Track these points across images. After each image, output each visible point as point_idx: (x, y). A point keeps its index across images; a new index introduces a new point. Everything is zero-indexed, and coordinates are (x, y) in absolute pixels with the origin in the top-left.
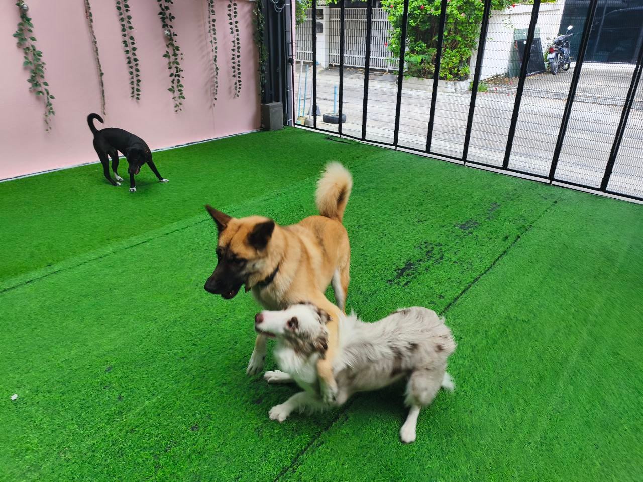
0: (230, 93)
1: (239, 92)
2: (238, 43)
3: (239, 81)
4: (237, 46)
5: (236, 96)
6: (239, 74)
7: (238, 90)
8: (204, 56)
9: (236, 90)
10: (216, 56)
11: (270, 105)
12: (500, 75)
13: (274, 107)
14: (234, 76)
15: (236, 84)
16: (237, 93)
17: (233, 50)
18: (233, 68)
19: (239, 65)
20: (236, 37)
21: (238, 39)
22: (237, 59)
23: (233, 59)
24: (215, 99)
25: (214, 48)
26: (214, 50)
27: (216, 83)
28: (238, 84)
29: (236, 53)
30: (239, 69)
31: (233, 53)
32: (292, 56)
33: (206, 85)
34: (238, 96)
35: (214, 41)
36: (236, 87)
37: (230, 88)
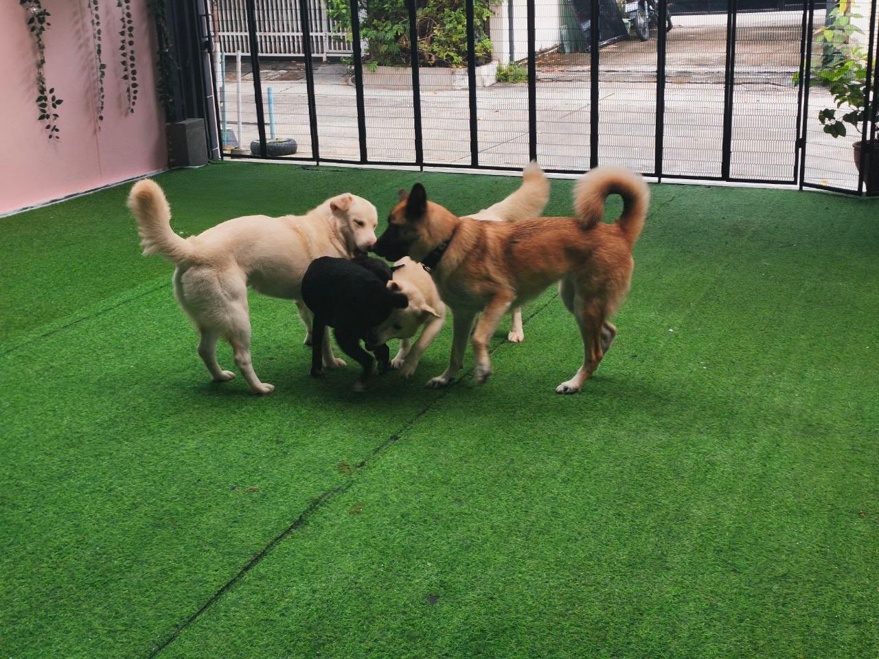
0: (120, 106)
1: (134, 103)
2: (130, 22)
3: (135, 85)
4: (128, 26)
5: (129, 111)
6: (134, 72)
7: (132, 100)
8: (80, 47)
9: (130, 101)
10: (99, 46)
11: (187, 122)
12: (547, 50)
13: (192, 126)
14: (126, 77)
15: (128, 90)
16: (132, 107)
17: (122, 33)
18: (124, 63)
19: (132, 59)
20: (126, 11)
21: (129, 15)
22: (128, 48)
23: (123, 48)
24: (101, 118)
25: (96, 32)
26: (97, 35)
27: (102, 89)
28: (132, 90)
29: (128, 39)
30: (132, 65)
31: (122, 38)
32: (209, 36)
33: (87, 92)
34: (132, 111)
35: (96, 21)
36: (129, 96)
37: (119, 97)
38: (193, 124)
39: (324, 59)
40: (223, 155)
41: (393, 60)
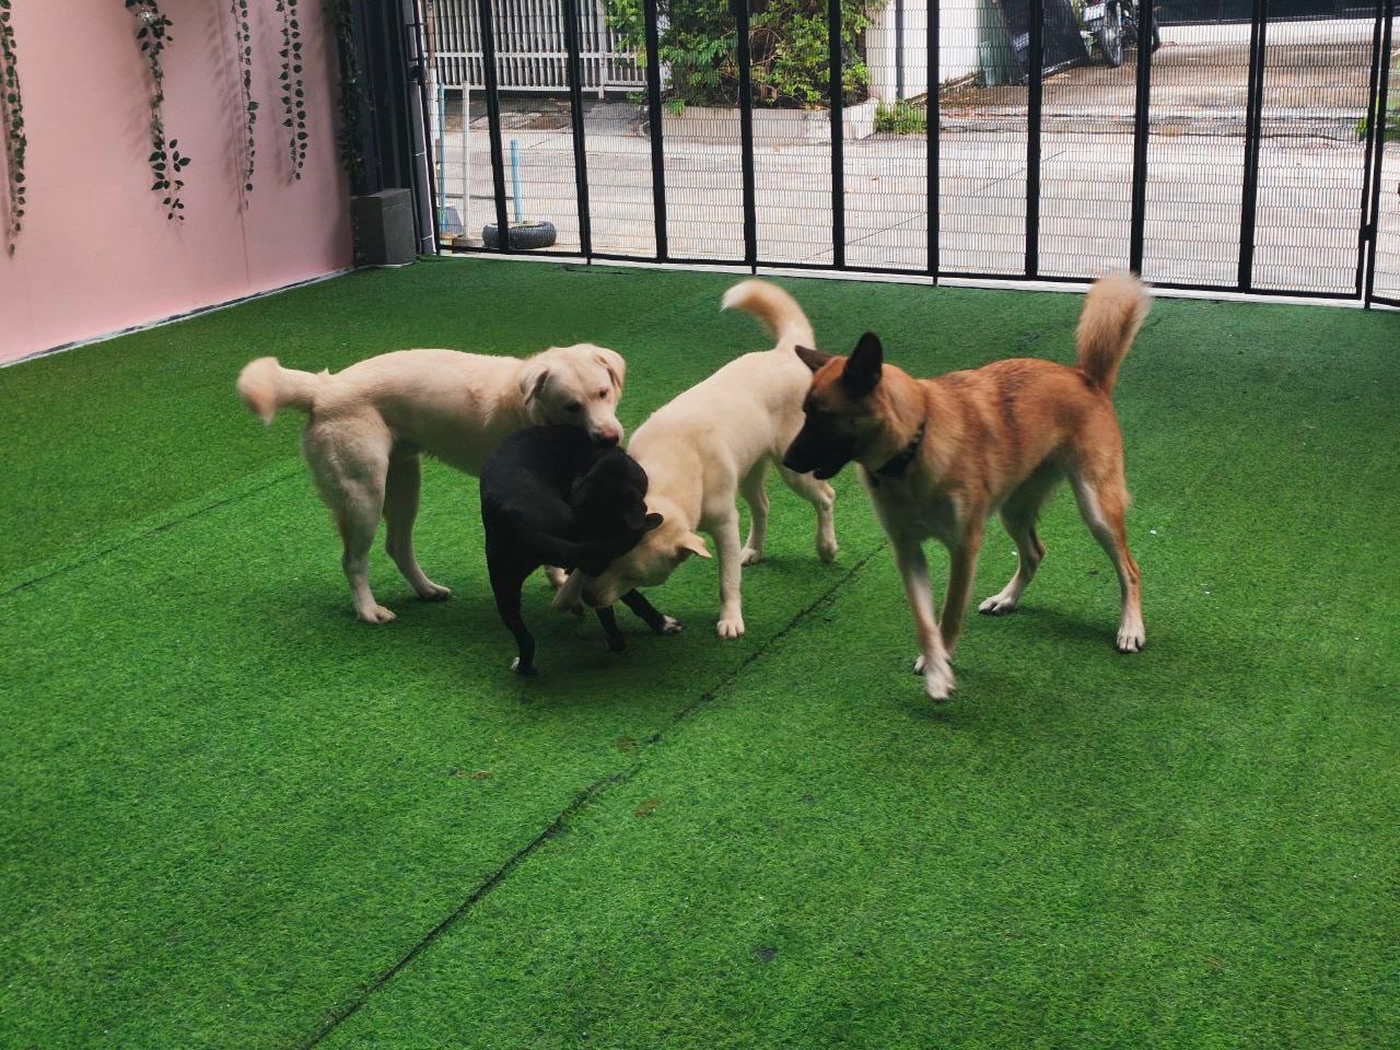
0: (279, 168)
1: (301, 164)
2: (296, 35)
3: (302, 136)
4: (293, 41)
5: (294, 175)
6: (302, 115)
7: (299, 159)
8: (219, 74)
9: (294, 160)
10: (248, 72)
11: (384, 194)
13: (392, 200)
14: (289, 123)
15: (293, 143)
16: (299, 170)
17: (284, 54)
18: (286, 100)
19: (299, 93)
20: (290, 18)
21: (294, 24)
22: (293, 77)
23: (284, 76)
24: (250, 187)
25: (243, 50)
26: (245, 56)
27: (251, 141)
28: (299, 142)
29: (293, 62)
30: (299, 104)
31: (285, 60)
32: (420, 58)
33: (227, 147)
34: (298, 176)
35: (243, 33)
36: (294, 152)
37: (278, 154)
38: (394, 198)
39: (601, 96)
40: (440, 247)
41: (711, 97)
